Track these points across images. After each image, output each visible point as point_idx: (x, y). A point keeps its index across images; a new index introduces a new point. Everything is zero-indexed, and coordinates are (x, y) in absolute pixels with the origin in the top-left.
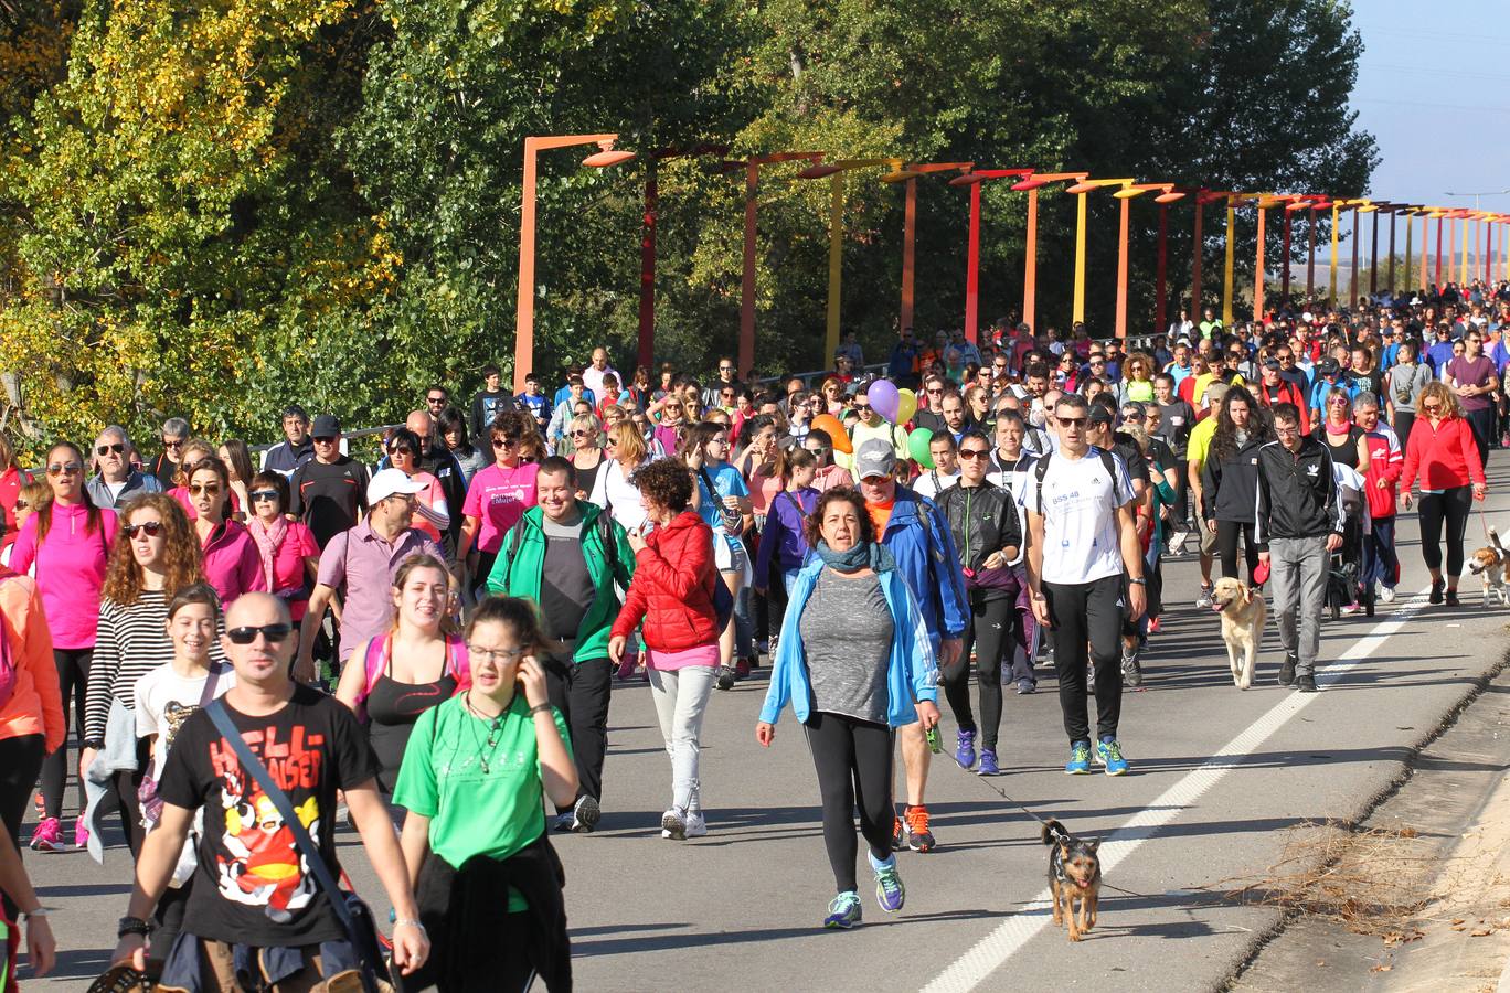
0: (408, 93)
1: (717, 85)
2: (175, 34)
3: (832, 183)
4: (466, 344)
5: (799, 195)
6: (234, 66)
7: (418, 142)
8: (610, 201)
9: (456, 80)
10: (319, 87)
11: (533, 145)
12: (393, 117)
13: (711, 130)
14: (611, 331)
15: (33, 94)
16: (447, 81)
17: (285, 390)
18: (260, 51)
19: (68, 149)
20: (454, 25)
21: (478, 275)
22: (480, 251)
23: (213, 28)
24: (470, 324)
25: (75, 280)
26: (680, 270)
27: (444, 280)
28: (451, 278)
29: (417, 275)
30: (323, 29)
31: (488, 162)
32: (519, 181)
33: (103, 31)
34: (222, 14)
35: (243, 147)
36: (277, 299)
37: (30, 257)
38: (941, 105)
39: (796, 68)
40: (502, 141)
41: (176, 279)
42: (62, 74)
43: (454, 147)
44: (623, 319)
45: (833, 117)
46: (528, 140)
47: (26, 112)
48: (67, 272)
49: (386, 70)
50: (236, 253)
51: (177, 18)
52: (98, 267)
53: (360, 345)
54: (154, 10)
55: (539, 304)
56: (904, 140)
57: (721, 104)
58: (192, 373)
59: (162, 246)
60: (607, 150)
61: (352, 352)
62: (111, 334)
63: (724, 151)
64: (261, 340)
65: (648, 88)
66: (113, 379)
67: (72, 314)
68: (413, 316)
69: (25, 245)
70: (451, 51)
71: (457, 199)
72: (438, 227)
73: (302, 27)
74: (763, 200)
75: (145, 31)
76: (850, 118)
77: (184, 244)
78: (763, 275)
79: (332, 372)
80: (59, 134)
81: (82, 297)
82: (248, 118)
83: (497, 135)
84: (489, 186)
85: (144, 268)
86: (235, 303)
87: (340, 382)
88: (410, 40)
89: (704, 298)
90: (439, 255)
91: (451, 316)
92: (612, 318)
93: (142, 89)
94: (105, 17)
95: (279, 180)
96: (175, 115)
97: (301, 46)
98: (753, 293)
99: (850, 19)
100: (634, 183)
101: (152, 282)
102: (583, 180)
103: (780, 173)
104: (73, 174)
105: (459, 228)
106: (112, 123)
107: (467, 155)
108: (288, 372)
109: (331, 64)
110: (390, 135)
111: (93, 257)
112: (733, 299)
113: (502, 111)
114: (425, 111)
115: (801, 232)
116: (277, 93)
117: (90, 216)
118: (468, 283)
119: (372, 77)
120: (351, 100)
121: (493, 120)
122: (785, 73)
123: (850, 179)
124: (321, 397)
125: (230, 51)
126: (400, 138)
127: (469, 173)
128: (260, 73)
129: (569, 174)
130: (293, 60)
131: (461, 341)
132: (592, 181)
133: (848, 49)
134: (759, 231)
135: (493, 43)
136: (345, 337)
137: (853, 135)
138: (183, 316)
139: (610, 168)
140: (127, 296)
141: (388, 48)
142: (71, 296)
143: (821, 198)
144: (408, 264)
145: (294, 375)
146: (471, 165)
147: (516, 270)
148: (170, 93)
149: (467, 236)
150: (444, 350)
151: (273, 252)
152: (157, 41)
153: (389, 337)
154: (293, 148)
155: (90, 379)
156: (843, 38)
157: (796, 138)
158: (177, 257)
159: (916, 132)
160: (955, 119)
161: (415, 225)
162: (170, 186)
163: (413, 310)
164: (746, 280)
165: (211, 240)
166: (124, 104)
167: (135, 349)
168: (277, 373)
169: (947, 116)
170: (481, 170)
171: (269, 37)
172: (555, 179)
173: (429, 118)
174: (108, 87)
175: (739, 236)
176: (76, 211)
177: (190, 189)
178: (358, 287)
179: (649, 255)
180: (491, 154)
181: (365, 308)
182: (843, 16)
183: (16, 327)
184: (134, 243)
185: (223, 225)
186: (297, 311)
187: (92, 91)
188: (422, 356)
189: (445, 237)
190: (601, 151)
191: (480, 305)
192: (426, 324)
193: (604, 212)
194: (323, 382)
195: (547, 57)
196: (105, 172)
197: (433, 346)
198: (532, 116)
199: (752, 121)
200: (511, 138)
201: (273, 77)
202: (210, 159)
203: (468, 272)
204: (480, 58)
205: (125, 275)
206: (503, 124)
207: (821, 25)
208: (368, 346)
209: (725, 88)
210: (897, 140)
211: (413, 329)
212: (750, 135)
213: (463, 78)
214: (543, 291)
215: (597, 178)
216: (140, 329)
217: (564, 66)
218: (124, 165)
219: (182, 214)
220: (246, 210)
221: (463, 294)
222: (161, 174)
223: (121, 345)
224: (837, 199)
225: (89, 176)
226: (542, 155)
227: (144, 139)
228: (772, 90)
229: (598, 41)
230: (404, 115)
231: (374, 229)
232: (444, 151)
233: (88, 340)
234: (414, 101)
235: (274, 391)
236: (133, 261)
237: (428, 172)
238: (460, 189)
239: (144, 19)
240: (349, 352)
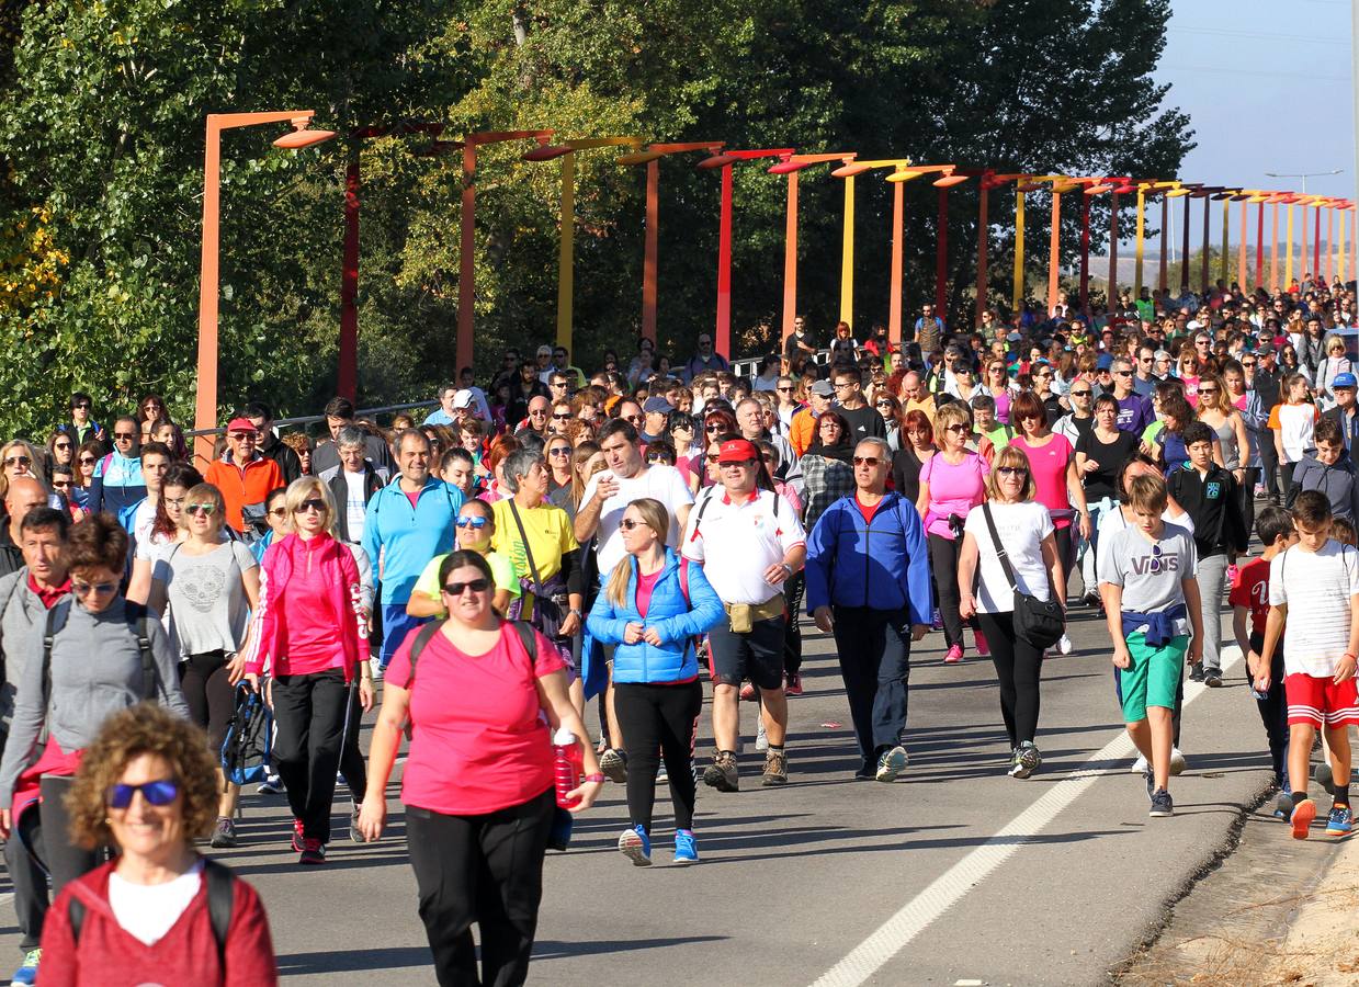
0: (68, 62)
1: (426, 55)
3: (562, 168)
4: (140, 354)
5: (524, 181)
7: (81, 120)
8: (304, 188)
9: (125, 47)
11: (216, 124)
12: (51, 91)
13: (424, 105)
14: (307, 339)
16: (115, 48)
21: (154, 275)
22: (155, 248)
24: (145, 331)
26: (387, 269)
27: (115, 280)
28: (123, 278)
29: (84, 275)
31: (165, 144)
32: (199, 162)
38: (686, 75)
39: (519, 34)
40: (178, 117)
43: (124, 127)
44: (322, 325)
45: (564, 91)
46: (210, 117)
49: (42, 36)
53: (20, 356)
55: (224, 307)
56: (644, 117)
57: (431, 74)
60: (302, 130)
61: (11, 365)
63: (437, 130)
65: (346, 54)
68: (79, 323)
70: (119, 13)
71: (127, 186)
72: (106, 219)
74: (479, 187)
76: (582, 93)
78: (483, 274)
83: (174, 111)
84: (165, 171)
89: (416, 299)
90: (108, 251)
91: (123, 321)
92: (308, 324)
98: (471, 293)
100: (332, 168)
102: (275, 163)
103: (501, 156)
105: (131, 219)
107: (138, 134)
110: (50, 113)
112: (448, 301)
113: (179, 82)
114: (89, 84)
115: (526, 222)
118: (143, 284)
119: (27, 45)
121: (170, 92)
122: (507, 40)
123: (582, 163)
126: (61, 116)
127: (141, 155)
129: (258, 157)
131: (134, 351)
132: (285, 165)
133: (579, 11)
134: (478, 223)
137: (586, 112)
139: (307, 150)
141: (42, 10)
143: (550, 186)
144: (74, 264)
146: (143, 146)
147: (198, 269)
149: (140, 228)
150: (116, 358)
153: (52, 346)
157: (520, 115)
159: (659, 106)
160: (703, 92)
161: (79, 216)
163: (78, 316)
164: (463, 279)
169: (695, 88)
170: (156, 151)
172: (242, 164)
173: (94, 92)
175: (455, 228)
178: (15, 291)
179: (352, 250)
180: (167, 135)
181: (26, 313)
188: (90, 368)
189: (113, 231)
190: (295, 130)
191: (157, 309)
192: (96, 328)
193: (298, 202)
195: (230, 20)
197: (102, 357)
198: (213, 87)
199: (467, 92)
200: (190, 114)
203: (141, 271)
204: (153, 21)
206: (180, 98)
208: (31, 359)
209: (438, 57)
210: (636, 116)
211: (79, 338)
212: (465, 109)
213: (133, 45)
214: (229, 292)
215: (293, 160)
217: (249, 31)
221: (138, 296)
224: (567, 187)
226: (227, 135)
228: (491, 58)
230: (64, 88)
231: (34, 223)
232: (112, 133)
234: (77, 71)
237: (94, 153)
238: (131, 173)
240: (6, 363)
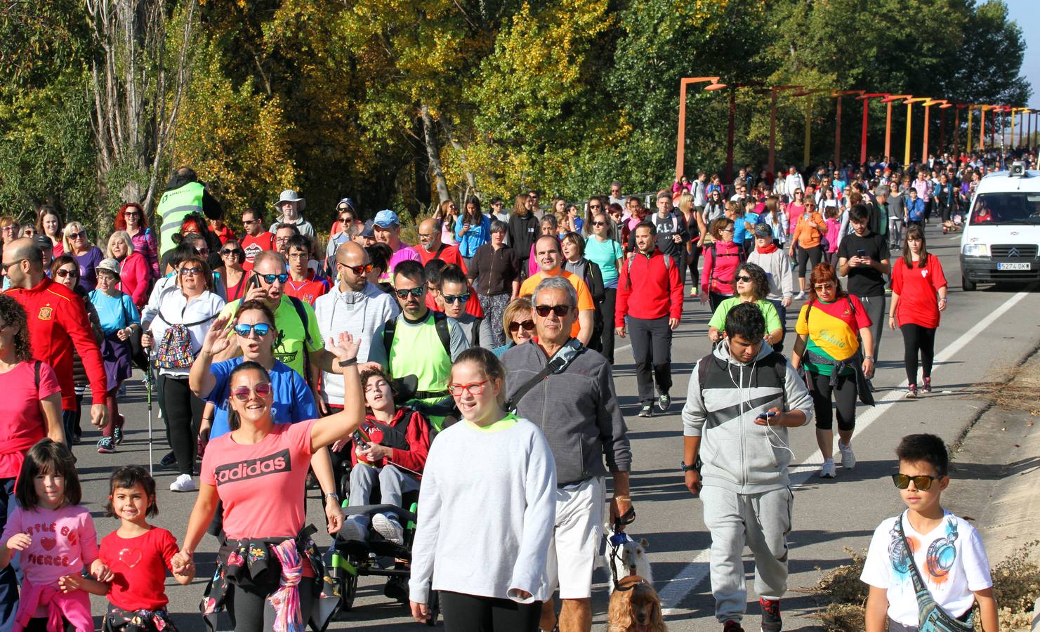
0: (632, 58)
1: (760, 58)
2: (537, 35)
3: (807, 99)
4: (656, 162)
5: (793, 103)
6: (563, 48)
7: (637, 79)
8: (715, 104)
9: (652, 53)
10: (598, 58)
11: (684, 82)
12: (626, 69)
13: (758, 76)
15: (480, 59)
16: (649, 53)
17: (582, 181)
18: (573, 42)
19: (494, 81)
20: (652, 30)
21: (662, 135)
22: (662, 125)
23: (555, 32)
24: (658, 155)
25: (497, 135)
26: (744, 134)
27: (648, 136)
28: (651, 136)
29: (637, 134)
30: (600, 33)
31: (666, 88)
32: (678, 95)
33: (510, 33)
34: (559, 26)
35: (566, 81)
36: (580, 144)
37: (479, 125)
38: (852, 67)
39: (792, 51)
40: (671, 79)
41: (538, 135)
42: (493, 51)
43: (652, 82)
44: (721, 153)
45: (808, 71)
46: (682, 79)
47: (477, 66)
48: (494, 132)
49: (624, 49)
50: (562, 125)
51: (540, 28)
52: (507, 130)
53: (614, 163)
54: (530, 25)
55: (686, 147)
56: (837, 81)
57: (762, 65)
58: (545, 175)
59: (533, 121)
60: (715, 84)
61: (611, 166)
62: (512, 157)
63: (762, 84)
64: (572, 161)
65: (731, 58)
66: (513, 176)
67: (496, 149)
68: (635, 151)
69: (477, 121)
70: (651, 41)
71: (653, 102)
72: (645, 115)
73: (591, 32)
74: (778, 105)
75: (526, 33)
76: (814, 72)
77: (542, 121)
78: (778, 136)
79: (602, 174)
80: (491, 75)
81: (500, 142)
82: (569, 69)
83: (669, 76)
84: (666, 98)
85: (525, 131)
86: (563, 146)
87: (605, 178)
88: (634, 37)
89: (754, 145)
90: (645, 126)
91: (650, 151)
92: (716, 153)
93: (525, 57)
94: (510, 28)
95: (580, 95)
96: (539, 68)
97: (590, 41)
98: (774, 143)
99: (815, 31)
100: (725, 98)
101: (528, 138)
102: (705, 95)
103: (785, 94)
104: (497, 91)
105: (654, 114)
106: (513, 71)
107: (657, 84)
108: (583, 173)
109: (602, 48)
110: (626, 76)
111: (504, 125)
112: (765, 146)
113: (672, 66)
114: (640, 66)
115: (794, 118)
116: (580, 59)
117: (503, 109)
118: (657, 138)
119: (618, 52)
120: (610, 63)
121: (668, 70)
122: (788, 53)
123: (814, 97)
124: (598, 184)
125: (561, 42)
126: (629, 78)
127: (658, 92)
128: (573, 51)
129: (699, 93)
130: (588, 46)
131: (654, 162)
132: (708, 96)
133: (814, 43)
134: (777, 118)
135: (668, 38)
136: (607, 159)
137: (816, 79)
138: (541, 150)
139: (716, 91)
140: (518, 142)
141: (624, 40)
142: (495, 142)
143: (802, 105)
144: (633, 131)
145: (587, 175)
146: (658, 89)
147: (677, 133)
148: (536, 58)
149: (656, 117)
150: (648, 164)
151: (578, 125)
152: (531, 37)
153: (625, 159)
154: (587, 82)
155: (503, 175)
156: (812, 39)
157: (792, 80)
158: (539, 127)
159: (842, 77)
160: (858, 73)
161: (635, 113)
162: (536, 97)
163: (634, 149)
164: (771, 138)
165: (552, 120)
166: (518, 63)
167: (522, 163)
168: (579, 174)
169: (855, 71)
170: (663, 90)
171: (577, 36)
172: (693, 96)
173: (641, 69)
174: (511, 55)
175: (769, 119)
176: (498, 107)
177: (544, 98)
178: (613, 140)
179: (731, 129)
180: (667, 85)
181: (616, 147)
182: (812, 30)
183: (474, 154)
184: (522, 121)
185: (558, 112)
186: (588, 148)
187: (505, 58)
188: (638, 167)
189: (647, 119)
190: (712, 84)
191: (662, 147)
192: (640, 154)
193: (713, 109)
194: (598, 177)
195: (689, 44)
196: (510, 91)
197: (643, 163)
198: (684, 68)
199: (774, 71)
200: (675, 77)
201: (578, 53)
202: (552, 85)
203: (657, 133)
204: (663, 44)
205: (518, 134)
206: (672, 71)
207: (803, 34)
208: (617, 163)
209: (764, 59)
210: (834, 81)
211: (635, 157)
212: (773, 78)
213: (655, 52)
214: (688, 141)
215: (711, 94)
216: (524, 155)
217: (697, 48)
218: (517, 88)
219: (541, 108)
220: (567, 108)
221: (656, 142)
222: (533, 92)
223: (516, 162)
224: (809, 105)
225: (503, 92)
226: (689, 86)
227: (526, 78)
228: (782, 60)
229: (711, 37)
230: (631, 68)
231: (620, 115)
232: (648, 84)
233: (502, 160)
234: (635, 62)
235: (578, 181)
236: (520, 128)
237: (641, 92)
238: (654, 98)
239: (526, 28)
240: (609, 165)
